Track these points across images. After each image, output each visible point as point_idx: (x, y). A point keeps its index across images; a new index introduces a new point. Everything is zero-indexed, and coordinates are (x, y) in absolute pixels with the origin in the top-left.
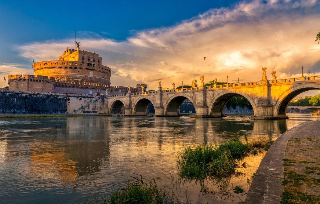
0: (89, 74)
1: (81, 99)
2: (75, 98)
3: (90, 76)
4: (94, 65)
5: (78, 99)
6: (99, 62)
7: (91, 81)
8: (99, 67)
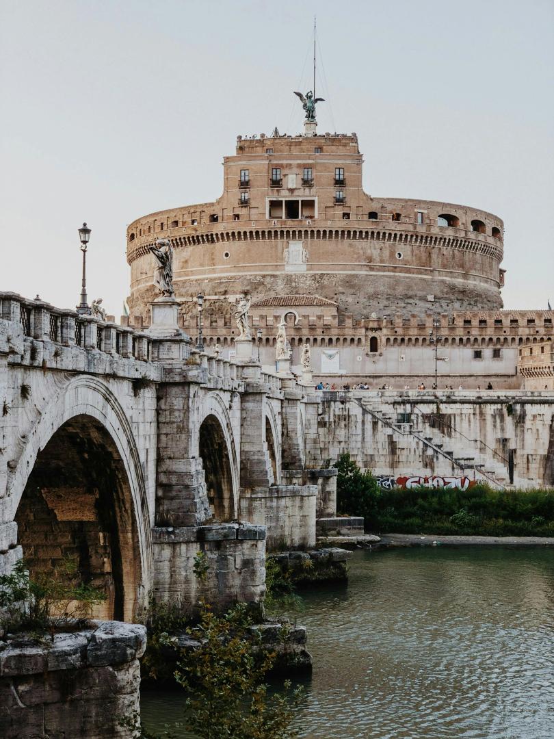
0: (281, 258)
3: (289, 269)
4: (308, 203)
8: (339, 211)
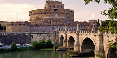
0: (55, 16)
1: (40, 35)
2: (37, 35)
3: (56, 17)
4: (58, 9)
5: (38, 35)
6: (61, 7)
7: (56, 20)
8: (61, 10)
